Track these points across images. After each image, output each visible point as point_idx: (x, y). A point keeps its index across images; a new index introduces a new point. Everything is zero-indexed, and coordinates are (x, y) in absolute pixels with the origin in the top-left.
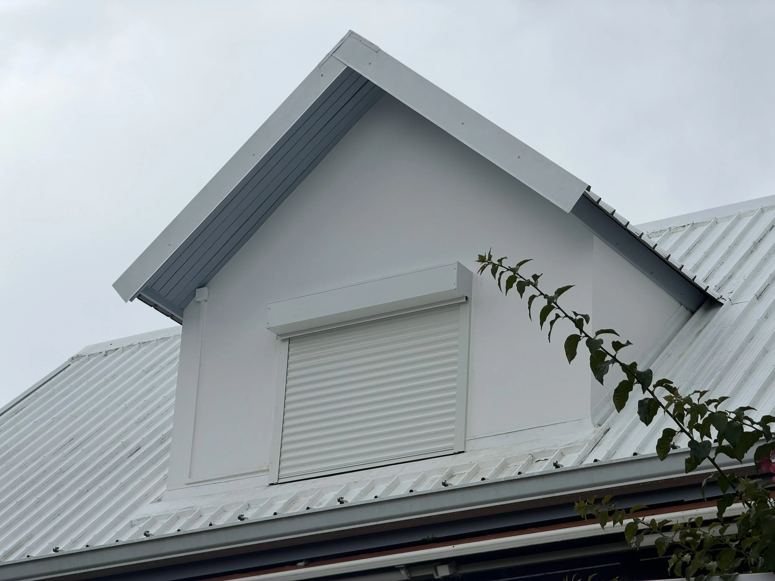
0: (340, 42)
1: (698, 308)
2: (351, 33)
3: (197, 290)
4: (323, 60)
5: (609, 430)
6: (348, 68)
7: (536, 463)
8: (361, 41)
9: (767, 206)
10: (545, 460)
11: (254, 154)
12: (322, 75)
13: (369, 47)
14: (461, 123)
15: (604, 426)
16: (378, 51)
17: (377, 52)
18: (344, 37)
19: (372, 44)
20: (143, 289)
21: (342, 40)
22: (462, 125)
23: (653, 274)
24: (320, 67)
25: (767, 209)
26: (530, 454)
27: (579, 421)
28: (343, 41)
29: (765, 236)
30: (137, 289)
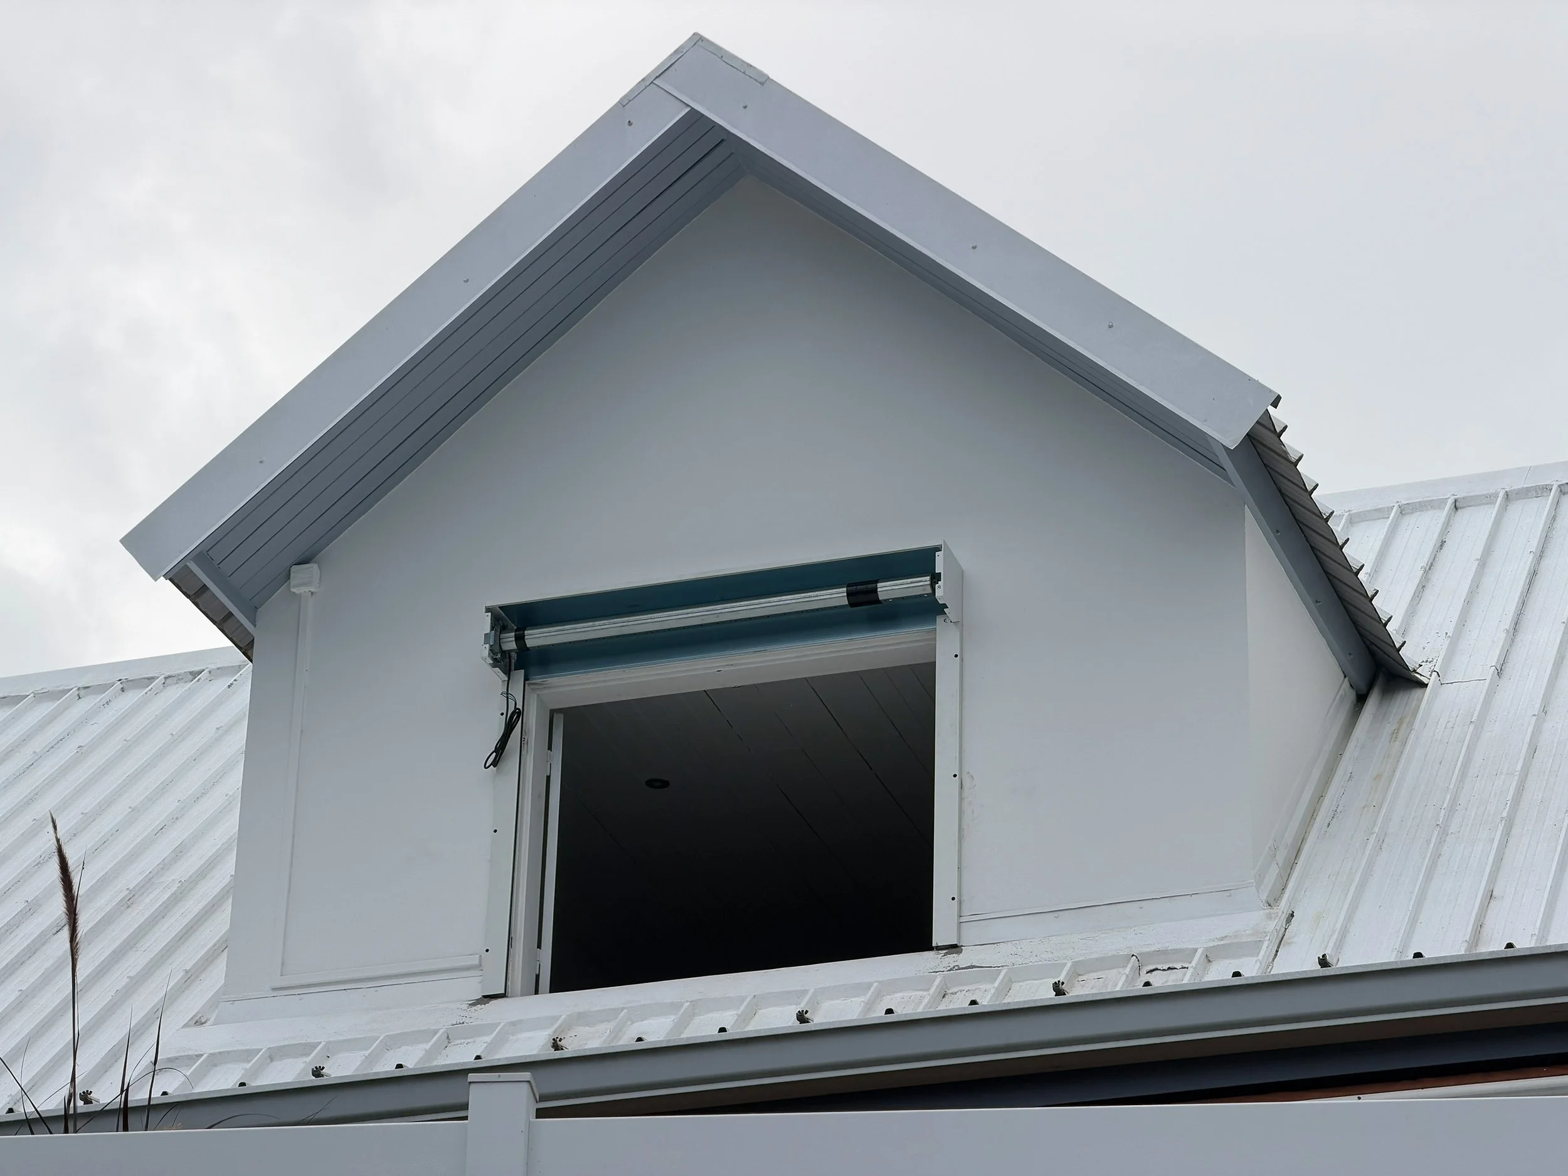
0: (671, 55)
1: (1370, 688)
2: (698, 40)
3: (294, 568)
4: (632, 91)
5: (1292, 915)
6: (693, 111)
7: (1149, 974)
8: (722, 57)
9: (1412, 503)
10: (1169, 968)
11: (467, 281)
12: (629, 122)
13: (744, 73)
14: (971, 246)
15: (1283, 906)
16: (763, 81)
17: (762, 84)
18: (681, 47)
19: (751, 66)
20: (194, 554)
21: (676, 52)
22: (973, 250)
23: (1319, 604)
24: (624, 106)
25: (1411, 507)
26: (1133, 955)
27: (1227, 894)
28: (679, 54)
29: (1436, 559)
30: (181, 552)
